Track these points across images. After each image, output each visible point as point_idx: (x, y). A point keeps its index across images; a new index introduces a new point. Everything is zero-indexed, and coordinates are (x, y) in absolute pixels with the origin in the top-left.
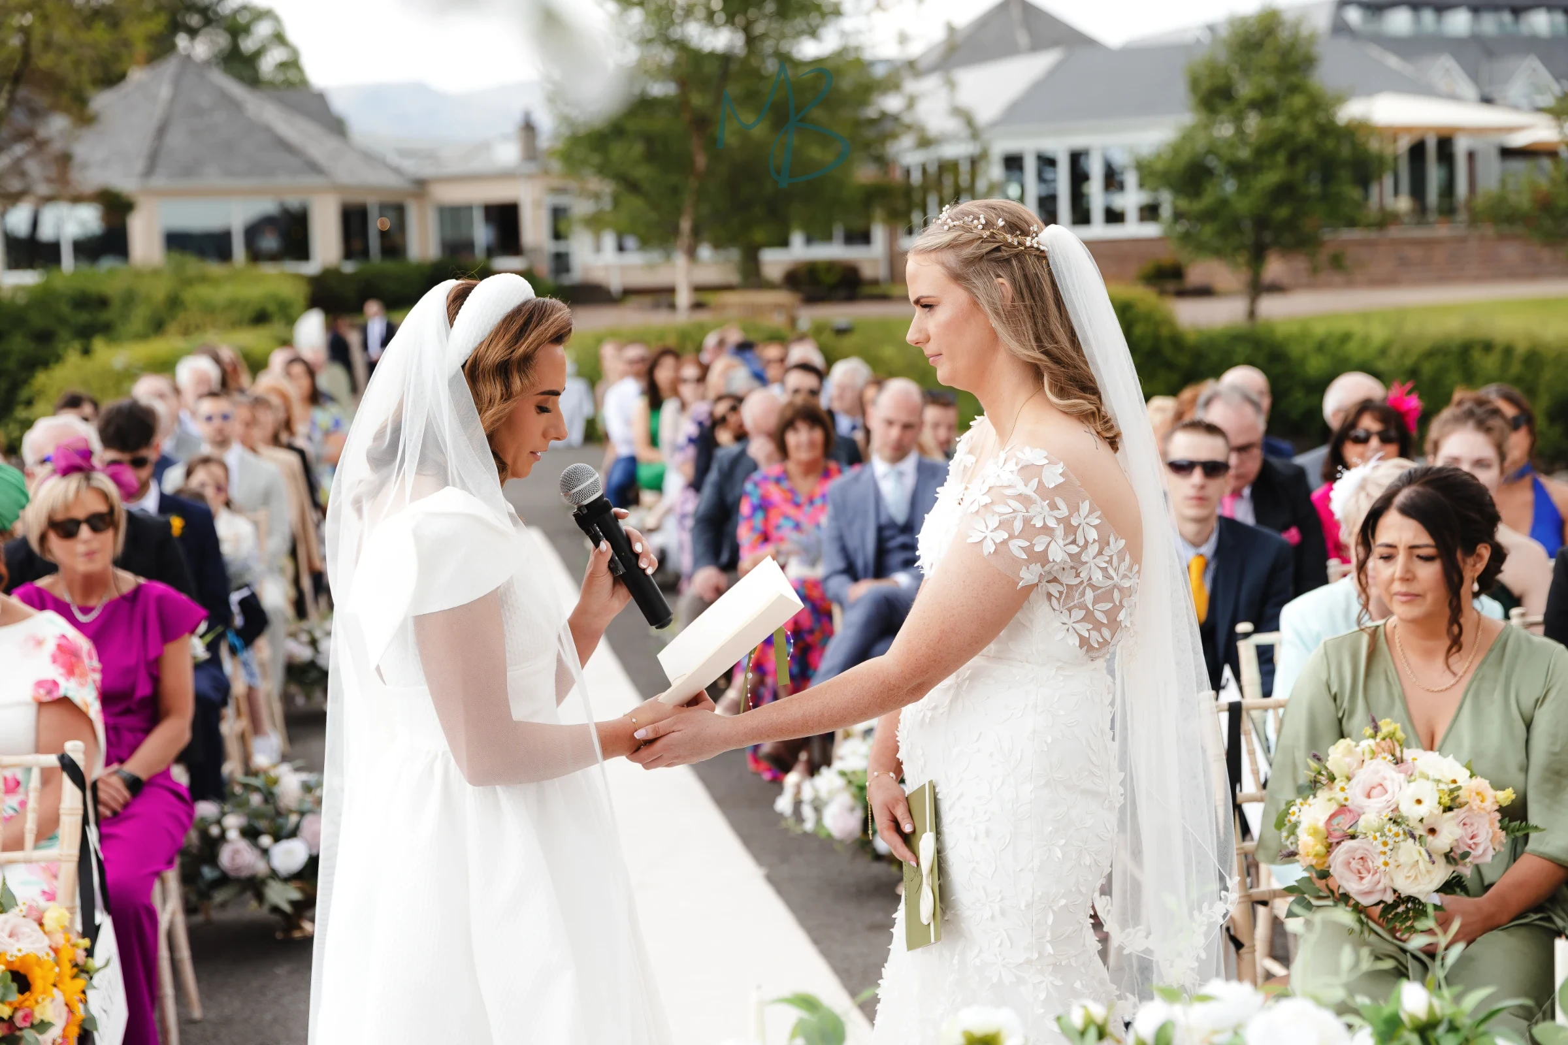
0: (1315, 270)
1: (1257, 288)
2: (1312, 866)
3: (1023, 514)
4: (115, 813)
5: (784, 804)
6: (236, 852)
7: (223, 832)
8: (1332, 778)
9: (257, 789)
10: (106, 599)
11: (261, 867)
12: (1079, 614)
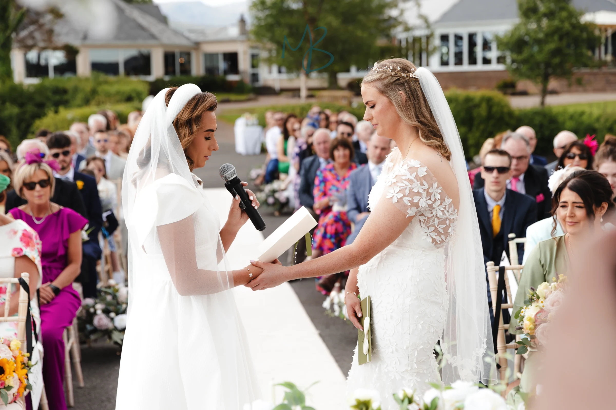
0: (570, 85)
1: (545, 92)
2: (528, 333)
3: (410, 187)
4: (48, 302)
5: (326, 304)
6: (100, 319)
7: (95, 311)
8: (538, 298)
9: (109, 294)
10: (47, 215)
11: (110, 326)
12: (432, 229)
